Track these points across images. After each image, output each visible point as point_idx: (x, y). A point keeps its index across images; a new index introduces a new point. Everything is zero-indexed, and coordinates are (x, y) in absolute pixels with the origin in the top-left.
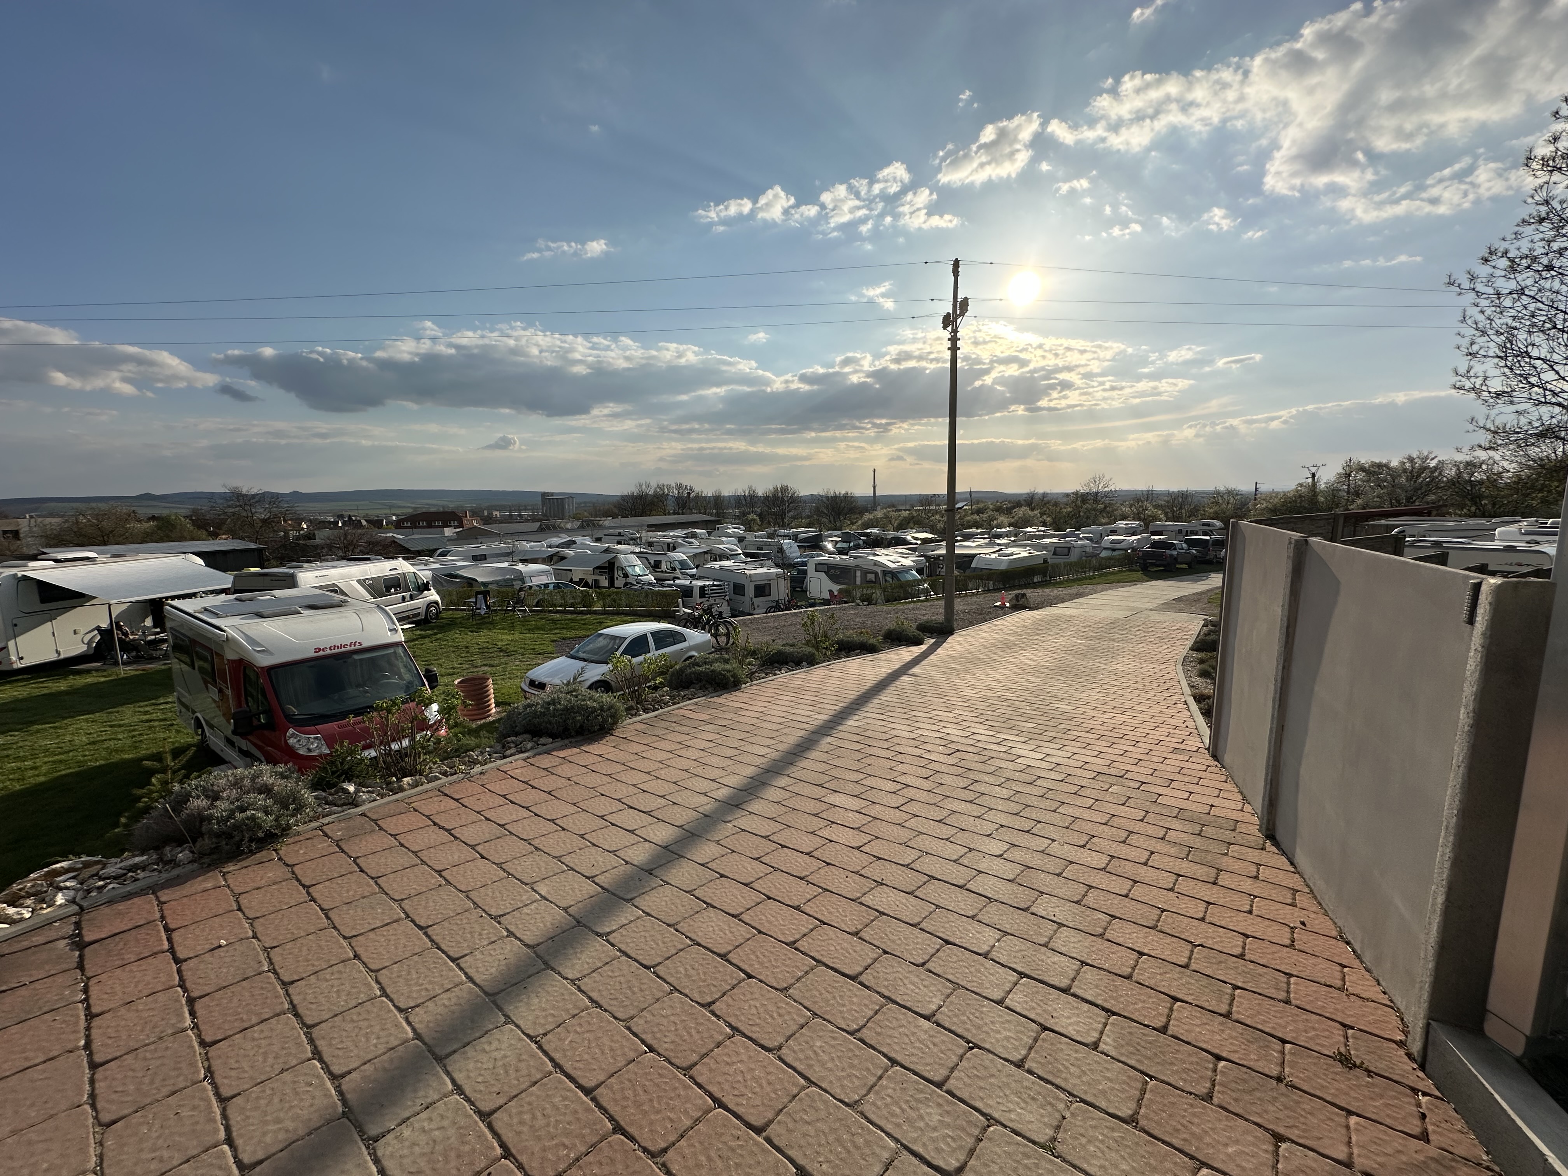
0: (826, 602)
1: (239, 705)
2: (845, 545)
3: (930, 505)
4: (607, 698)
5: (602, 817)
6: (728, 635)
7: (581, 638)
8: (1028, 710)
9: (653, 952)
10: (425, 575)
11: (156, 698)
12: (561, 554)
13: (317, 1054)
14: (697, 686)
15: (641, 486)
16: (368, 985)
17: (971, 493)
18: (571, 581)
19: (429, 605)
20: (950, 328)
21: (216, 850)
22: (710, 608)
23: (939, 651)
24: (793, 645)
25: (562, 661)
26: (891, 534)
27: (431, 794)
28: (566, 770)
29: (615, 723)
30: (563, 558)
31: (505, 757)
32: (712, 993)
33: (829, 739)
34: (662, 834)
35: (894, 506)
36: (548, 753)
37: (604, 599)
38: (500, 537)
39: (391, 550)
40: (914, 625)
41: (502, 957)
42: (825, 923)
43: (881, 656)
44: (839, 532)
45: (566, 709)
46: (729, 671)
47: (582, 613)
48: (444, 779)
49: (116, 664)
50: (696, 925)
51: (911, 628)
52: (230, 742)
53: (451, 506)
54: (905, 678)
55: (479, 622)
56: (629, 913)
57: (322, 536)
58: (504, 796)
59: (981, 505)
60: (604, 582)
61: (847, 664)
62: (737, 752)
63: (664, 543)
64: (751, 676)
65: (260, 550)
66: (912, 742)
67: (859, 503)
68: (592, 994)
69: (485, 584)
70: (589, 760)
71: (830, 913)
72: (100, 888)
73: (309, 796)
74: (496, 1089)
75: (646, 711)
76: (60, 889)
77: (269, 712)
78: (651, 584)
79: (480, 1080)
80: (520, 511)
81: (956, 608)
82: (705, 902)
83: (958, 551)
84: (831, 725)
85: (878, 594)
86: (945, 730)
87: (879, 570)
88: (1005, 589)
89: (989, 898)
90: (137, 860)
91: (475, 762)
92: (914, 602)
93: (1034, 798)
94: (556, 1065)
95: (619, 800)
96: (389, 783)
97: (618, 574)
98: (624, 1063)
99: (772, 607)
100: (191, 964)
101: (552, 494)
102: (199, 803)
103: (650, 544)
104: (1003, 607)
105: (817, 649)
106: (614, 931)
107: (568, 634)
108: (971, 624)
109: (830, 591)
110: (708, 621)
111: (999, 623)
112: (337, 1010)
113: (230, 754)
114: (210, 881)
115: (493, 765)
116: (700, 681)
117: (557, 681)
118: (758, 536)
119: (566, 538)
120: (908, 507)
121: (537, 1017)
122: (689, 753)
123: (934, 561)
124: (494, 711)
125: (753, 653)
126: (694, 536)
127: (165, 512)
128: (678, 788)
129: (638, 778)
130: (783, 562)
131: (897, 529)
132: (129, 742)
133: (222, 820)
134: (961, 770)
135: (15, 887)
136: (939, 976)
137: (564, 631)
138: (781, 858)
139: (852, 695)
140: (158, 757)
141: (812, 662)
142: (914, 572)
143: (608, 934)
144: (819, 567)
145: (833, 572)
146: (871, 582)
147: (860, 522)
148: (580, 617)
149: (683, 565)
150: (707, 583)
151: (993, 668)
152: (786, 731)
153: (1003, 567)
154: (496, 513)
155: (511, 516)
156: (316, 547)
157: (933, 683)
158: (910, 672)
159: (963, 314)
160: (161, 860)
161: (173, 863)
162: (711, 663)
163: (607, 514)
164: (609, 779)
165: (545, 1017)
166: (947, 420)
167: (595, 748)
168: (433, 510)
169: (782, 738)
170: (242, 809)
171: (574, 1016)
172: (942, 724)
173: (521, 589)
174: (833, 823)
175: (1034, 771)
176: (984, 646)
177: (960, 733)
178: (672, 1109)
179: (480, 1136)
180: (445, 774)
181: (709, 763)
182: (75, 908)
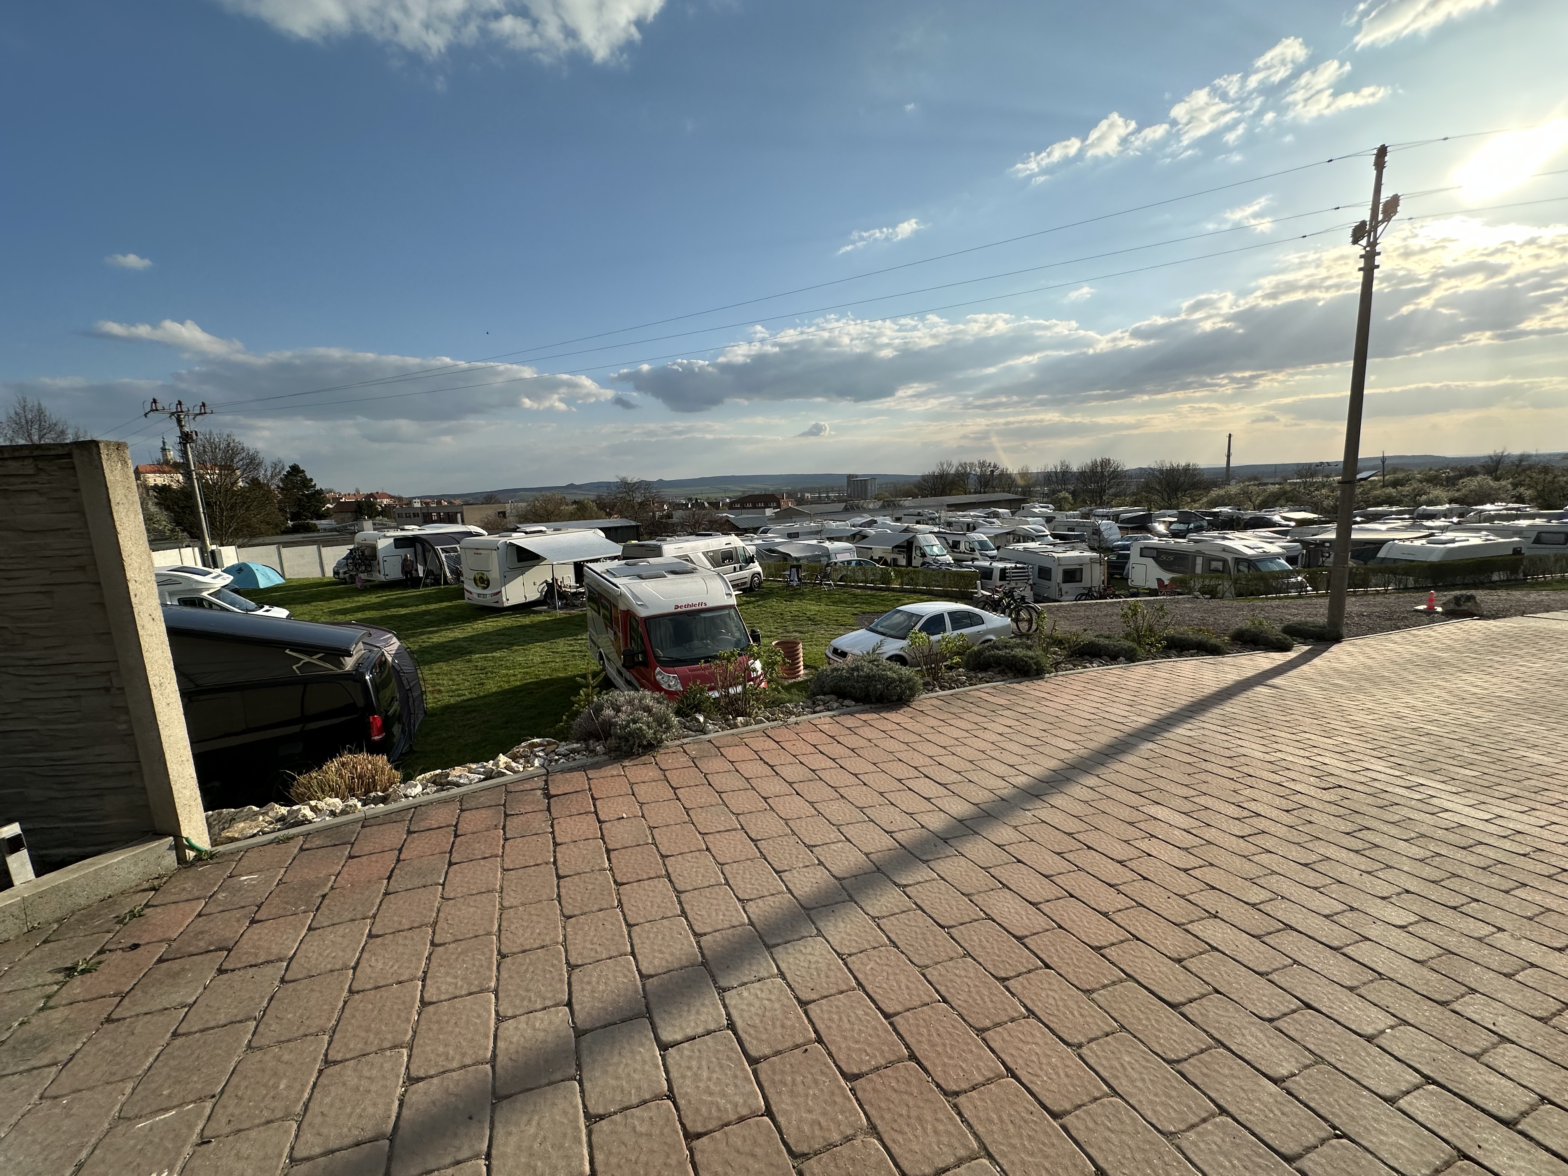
0: (1153, 592)
1: (626, 645)
2: (1182, 527)
3: (1312, 476)
4: (905, 671)
5: (900, 780)
6: (1030, 621)
7: (879, 614)
8: (1467, 752)
9: (947, 914)
10: (751, 550)
11: (576, 635)
12: (863, 533)
13: (684, 913)
14: (996, 670)
15: (942, 465)
16: (716, 873)
17: (1384, 459)
18: (871, 558)
19: (753, 576)
20: (1364, 242)
21: (618, 748)
22: (1012, 591)
23: (1317, 661)
24: (1108, 637)
25: (861, 633)
26: (1249, 514)
27: (757, 734)
28: (867, 732)
29: (913, 695)
30: (865, 537)
31: (815, 712)
32: (1007, 970)
33: (1150, 745)
34: (958, 808)
35: (1255, 479)
36: (852, 714)
37: (902, 577)
38: (810, 516)
39: (727, 528)
40: (1278, 627)
41: (814, 881)
42: (1138, 939)
43: (1227, 659)
44: (1175, 512)
45: (868, 676)
46: (1032, 658)
47: (881, 589)
48: (767, 724)
49: (555, 608)
50: (991, 902)
51: (1276, 630)
52: (620, 673)
53: (771, 489)
54: (1259, 689)
55: (792, 593)
56: (922, 873)
57: (678, 515)
58: (814, 746)
59: (1400, 475)
60: (903, 562)
61: (1178, 665)
62: (1039, 742)
63: (964, 523)
64: (1056, 666)
65: (637, 527)
66: (1270, 766)
67: (1206, 477)
68: (890, 935)
69: (797, 559)
70: (889, 726)
71: (1146, 930)
72: (557, 761)
73: (675, 720)
74: (811, 985)
75: (942, 688)
76: (537, 756)
77: (644, 653)
78: (949, 565)
79: (798, 973)
80: (827, 492)
81: (1348, 609)
82: (1000, 882)
83: (1354, 536)
84: (1155, 730)
85: (1226, 585)
86: (1319, 758)
87: (1229, 557)
88: (1437, 588)
89: (1379, 974)
90: (575, 746)
91: (790, 713)
92: (1280, 598)
93: (1467, 867)
94: (859, 984)
95: (916, 768)
96: (727, 720)
97: (916, 554)
98: (919, 1003)
99: (1083, 594)
100: (608, 825)
101: (857, 476)
102: (609, 712)
103: (949, 524)
104: (1430, 612)
105: (1139, 643)
106: (910, 885)
107: (867, 609)
108: (1372, 630)
109: (1160, 581)
110: (1009, 605)
111: (1422, 633)
112: (696, 885)
113: (619, 681)
114: (614, 770)
115: (805, 717)
116: (1000, 664)
117: (857, 652)
118: (1072, 516)
119: (867, 518)
120: (1278, 480)
121: (843, 938)
122: (987, 735)
123: (1315, 550)
124: (802, 672)
125: (1059, 643)
126: (996, 515)
127: (582, 498)
128: (973, 767)
129: (934, 750)
130: (1099, 544)
131: (1260, 508)
132: (562, 665)
133: (623, 728)
134: (1342, 811)
135: (515, 750)
136: (1293, 1040)
137: (864, 606)
138: (1085, 859)
139: (1183, 700)
140: (584, 676)
141: (1131, 657)
142: (1283, 561)
143: (905, 886)
144: (1145, 552)
145: (1162, 557)
146: (1216, 571)
147: (1205, 500)
148: (878, 593)
149: (983, 545)
150: (1009, 565)
151: (1408, 692)
152: (1097, 728)
153: (1434, 558)
154: (808, 495)
155: (820, 497)
156: (673, 525)
157: (1302, 698)
158: (1270, 682)
159: (1388, 218)
160: (587, 748)
161: (593, 752)
162: (1012, 648)
163: (908, 494)
164: (906, 748)
165: (850, 941)
166: (1351, 364)
167: (893, 716)
168: (757, 493)
169: (1091, 736)
170: (635, 722)
171: (874, 948)
172: (1316, 750)
173: (828, 565)
174: (1152, 836)
175: (1471, 833)
176: (1393, 662)
177: (1344, 765)
178: (965, 1060)
179: (799, 1018)
180: (768, 719)
181: (1007, 748)
182: (544, 771)
